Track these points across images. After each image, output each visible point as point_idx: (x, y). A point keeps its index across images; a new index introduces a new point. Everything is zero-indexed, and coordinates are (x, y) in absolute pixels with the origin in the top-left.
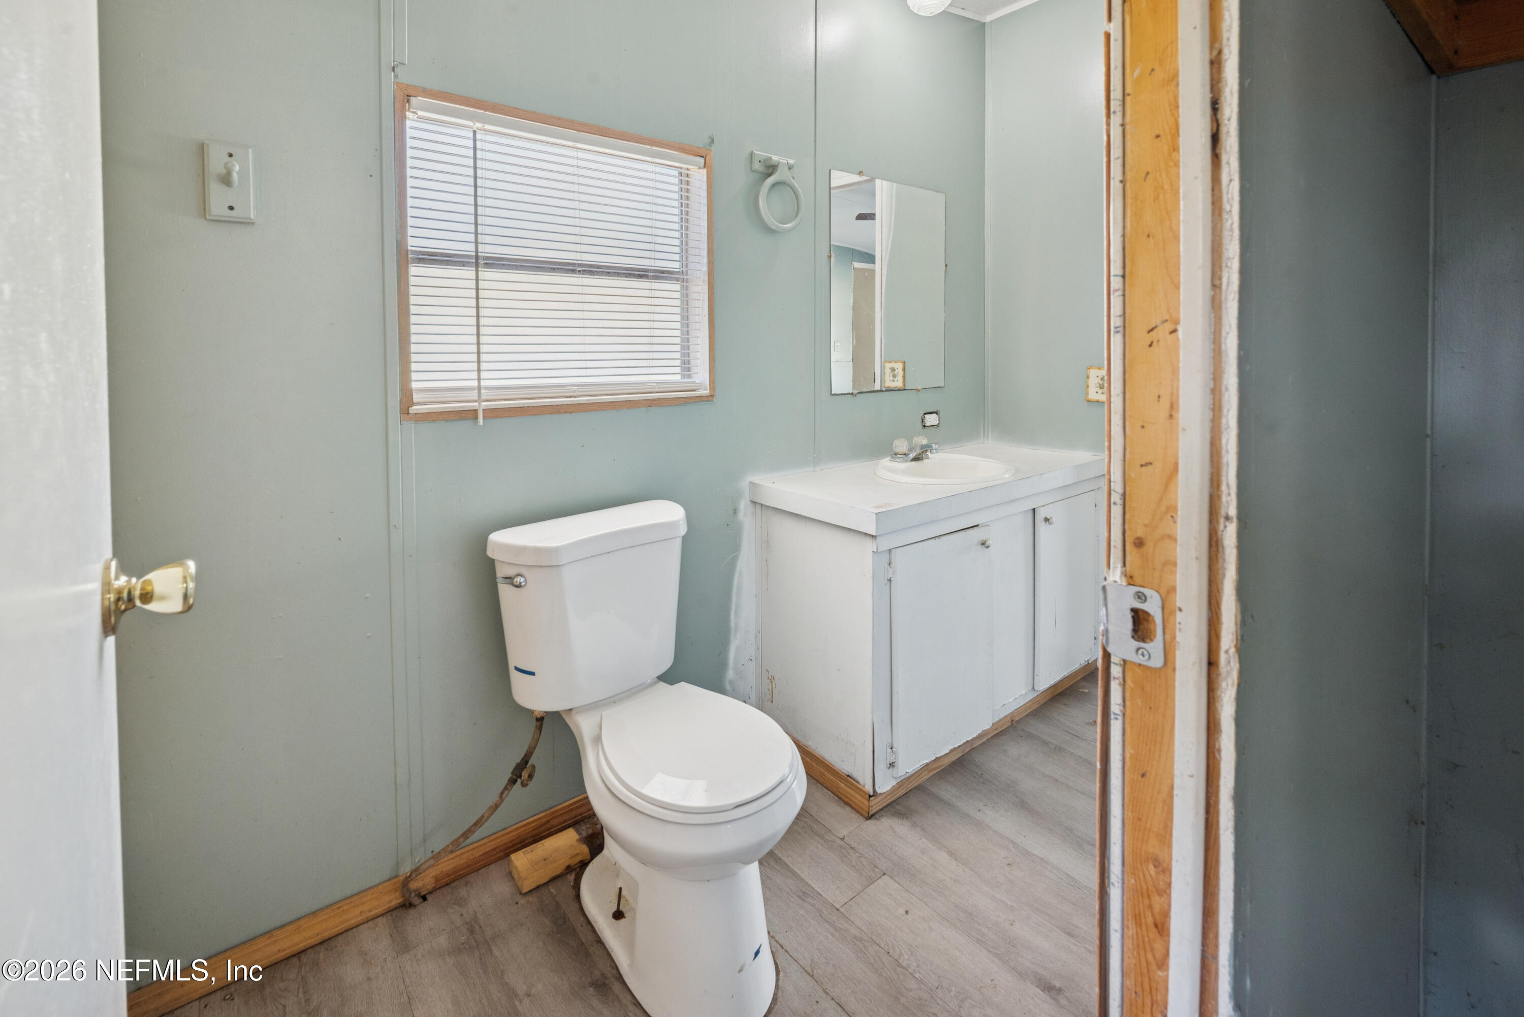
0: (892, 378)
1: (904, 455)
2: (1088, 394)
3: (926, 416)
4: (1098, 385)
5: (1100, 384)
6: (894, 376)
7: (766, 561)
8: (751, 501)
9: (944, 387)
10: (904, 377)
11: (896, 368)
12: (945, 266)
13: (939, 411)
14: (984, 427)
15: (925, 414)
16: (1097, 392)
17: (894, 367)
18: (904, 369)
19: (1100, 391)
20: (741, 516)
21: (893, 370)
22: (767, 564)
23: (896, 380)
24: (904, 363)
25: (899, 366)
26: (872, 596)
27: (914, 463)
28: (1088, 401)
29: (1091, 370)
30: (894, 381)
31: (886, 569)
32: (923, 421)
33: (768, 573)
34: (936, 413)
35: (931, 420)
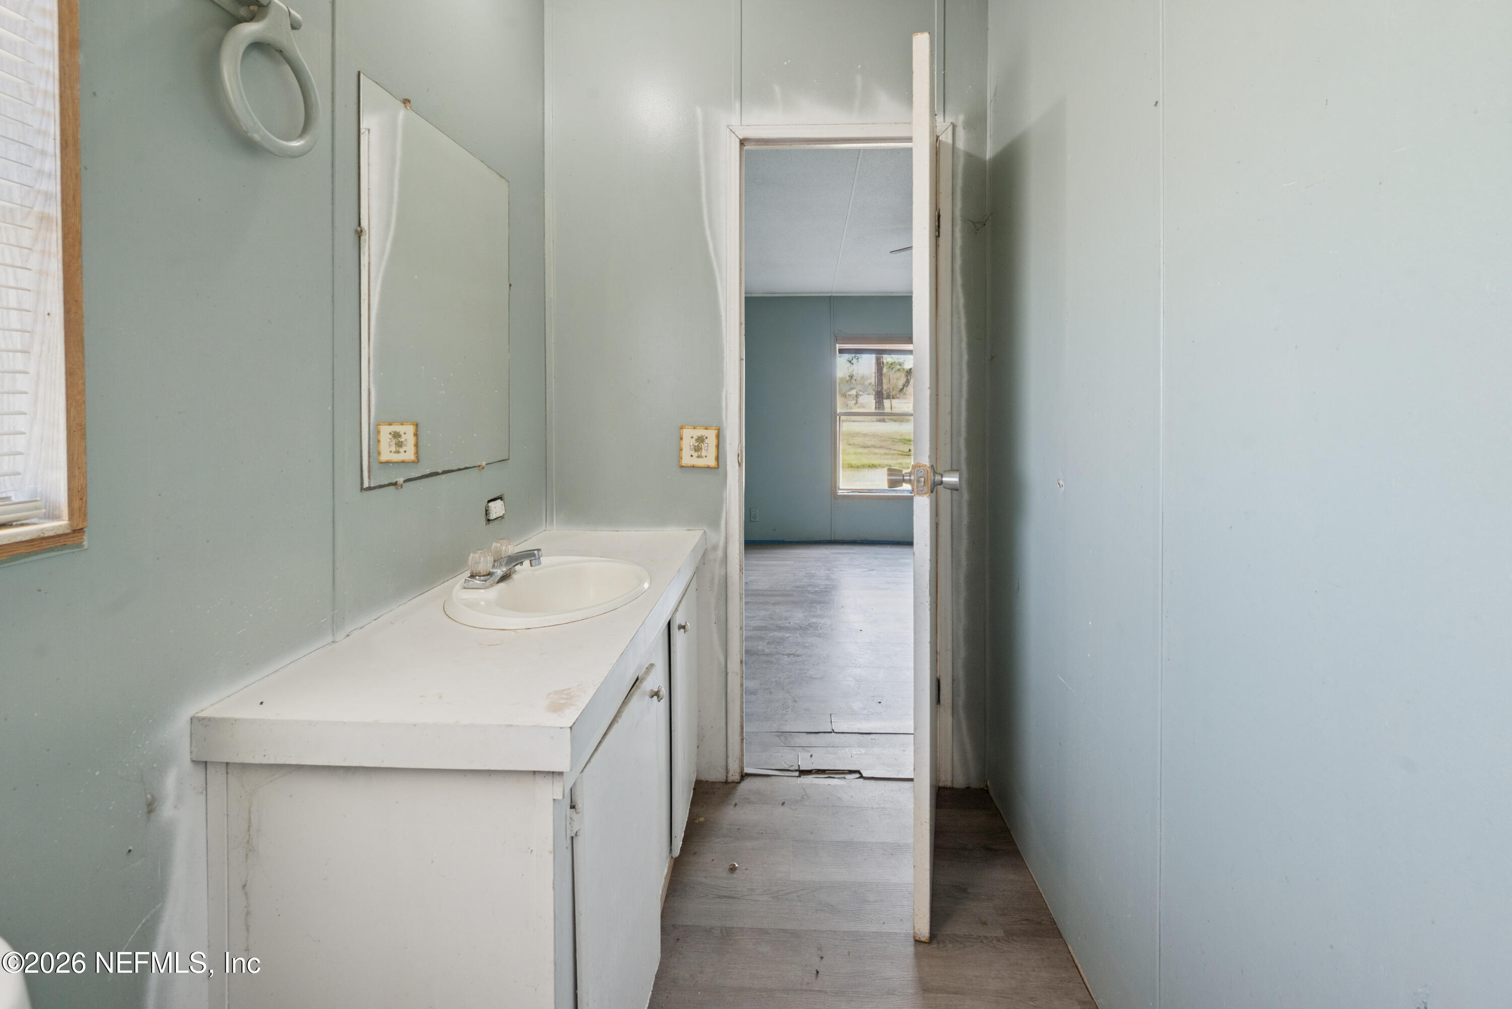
0: (393, 449)
1: (488, 575)
2: (682, 459)
3: (491, 504)
4: (692, 447)
5: (695, 446)
6: (400, 445)
7: (244, 886)
8: (193, 761)
9: (509, 459)
10: (416, 445)
11: (402, 433)
12: (508, 286)
13: (503, 495)
14: (546, 508)
15: (489, 501)
16: (692, 456)
17: (398, 431)
18: (416, 435)
19: (695, 454)
20: (167, 811)
21: (396, 435)
22: (246, 894)
23: (402, 450)
24: (417, 425)
25: (407, 432)
26: (554, 888)
27: (502, 585)
28: (682, 467)
29: (684, 430)
30: (398, 452)
31: (568, 817)
32: (487, 512)
33: (248, 913)
34: (500, 498)
35: (497, 509)
